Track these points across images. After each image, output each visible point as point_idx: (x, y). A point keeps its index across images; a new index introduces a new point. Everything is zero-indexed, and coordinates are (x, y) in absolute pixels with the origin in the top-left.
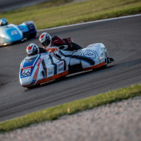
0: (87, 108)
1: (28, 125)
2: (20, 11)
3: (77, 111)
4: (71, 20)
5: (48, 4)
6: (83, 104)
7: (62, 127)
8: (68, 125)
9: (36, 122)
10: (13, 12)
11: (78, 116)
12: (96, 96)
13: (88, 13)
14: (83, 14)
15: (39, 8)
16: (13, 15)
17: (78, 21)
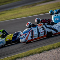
0: (54, 48)
1: (29, 55)
2: (14, 10)
3: (50, 49)
4: (37, 13)
5: (25, 7)
6: (52, 47)
7: (45, 56)
8: (47, 55)
9: (32, 54)
10: (10, 10)
11: (50, 51)
12: (57, 43)
13: (44, 10)
14: (42, 11)
15: (22, 9)
16: (10, 11)
17: (41, 13)
